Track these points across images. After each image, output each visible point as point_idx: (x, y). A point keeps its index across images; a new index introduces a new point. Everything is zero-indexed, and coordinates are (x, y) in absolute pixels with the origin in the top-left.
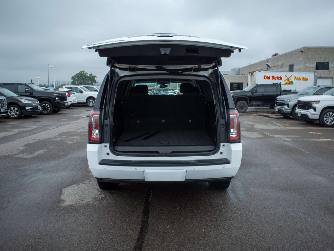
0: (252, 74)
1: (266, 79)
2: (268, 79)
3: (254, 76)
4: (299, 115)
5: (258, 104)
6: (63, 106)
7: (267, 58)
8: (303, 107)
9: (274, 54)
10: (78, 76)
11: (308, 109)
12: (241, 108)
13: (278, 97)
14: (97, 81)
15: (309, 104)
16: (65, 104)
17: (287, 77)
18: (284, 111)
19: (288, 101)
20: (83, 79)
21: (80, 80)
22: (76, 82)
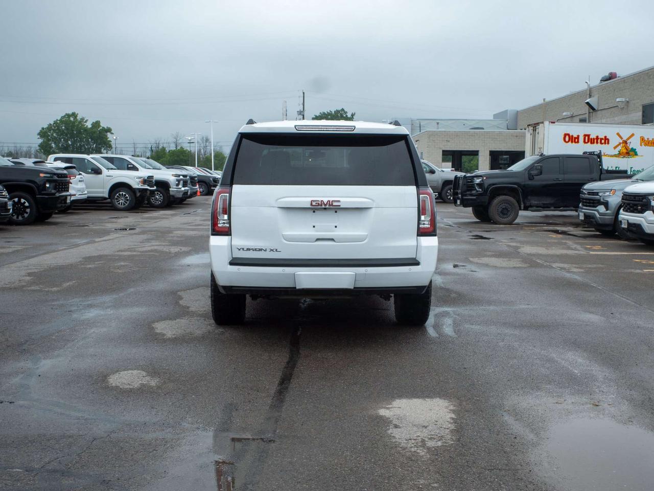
0: (534, 130)
1: (568, 142)
2: (575, 142)
3: (538, 133)
4: (624, 226)
5: (544, 204)
6: (61, 203)
7: (589, 85)
8: (631, 207)
9: (607, 74)
10: (58, 129)
11: (642, 211)
12: (502, 212)
13: (586, 187)
14: (113, 143)
15: (644, 200)
16: (66, 198)
17: (622, 138)
18: (599, 219)
19: (607, 194)
20: (72, 136)
21: (64, 139)
22: (53, 145)
